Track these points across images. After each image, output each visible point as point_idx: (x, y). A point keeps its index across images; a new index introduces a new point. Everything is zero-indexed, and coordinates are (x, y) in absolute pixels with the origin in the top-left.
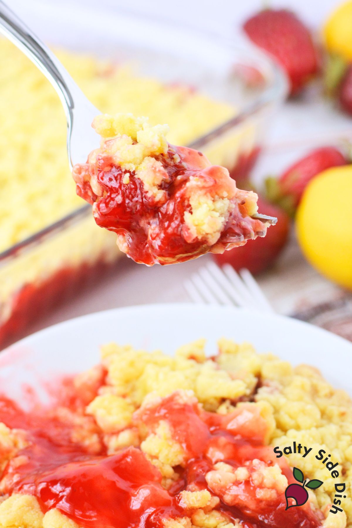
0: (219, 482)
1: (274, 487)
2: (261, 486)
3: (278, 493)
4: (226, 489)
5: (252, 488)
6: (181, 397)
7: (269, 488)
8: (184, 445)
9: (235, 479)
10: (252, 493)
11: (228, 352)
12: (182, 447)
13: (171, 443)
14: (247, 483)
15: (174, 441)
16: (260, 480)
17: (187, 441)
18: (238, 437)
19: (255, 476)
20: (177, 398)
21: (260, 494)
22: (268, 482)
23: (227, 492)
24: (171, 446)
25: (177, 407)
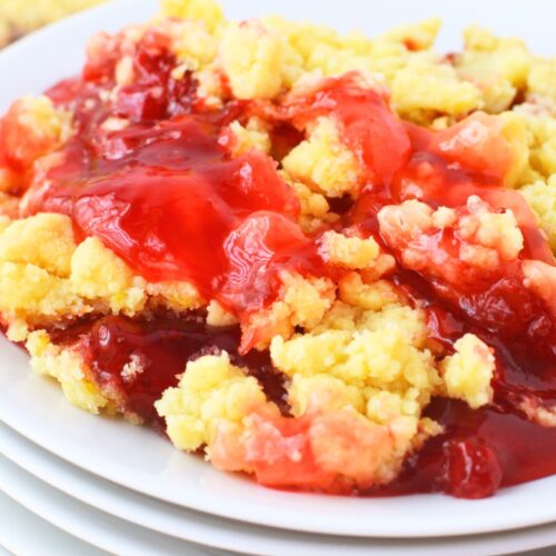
0: (399, 223)
1: (496, 246)
2: (472, 240)
3: (501, 257)
4: (410, 240)
5: (454, 242)
6: (364, 80)
7: (485, 246)
8: (360, 152)
9: (430, 223)
10: (454, 251)
11: (478, 48)
12: (356, 156)
13: (336, 149)
14: (449, 232)
15: (344, 147)
16: (472, 229)
17: (366, 146)
18: (455, 166)
19: (465, 222)
20: (356, 79)
21: (468, 254)
22: (485, 235)
23: (410, 245)
24: (336, 155)
25: (353, 93)
